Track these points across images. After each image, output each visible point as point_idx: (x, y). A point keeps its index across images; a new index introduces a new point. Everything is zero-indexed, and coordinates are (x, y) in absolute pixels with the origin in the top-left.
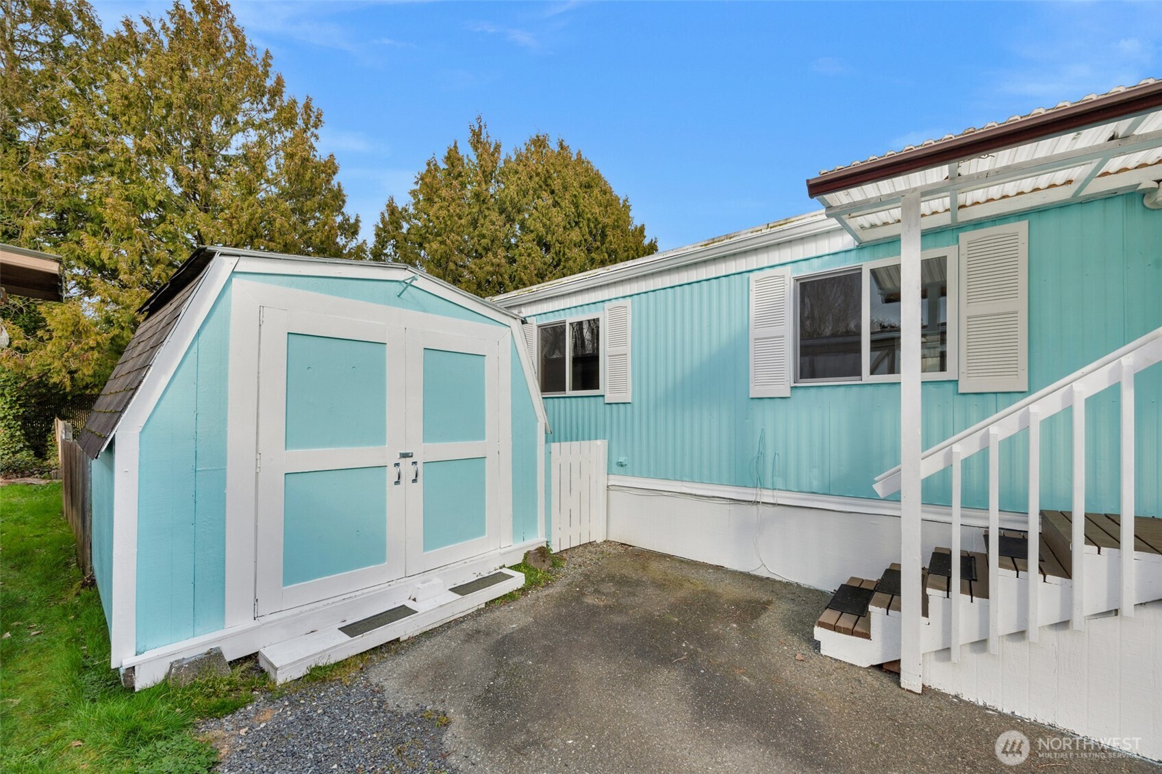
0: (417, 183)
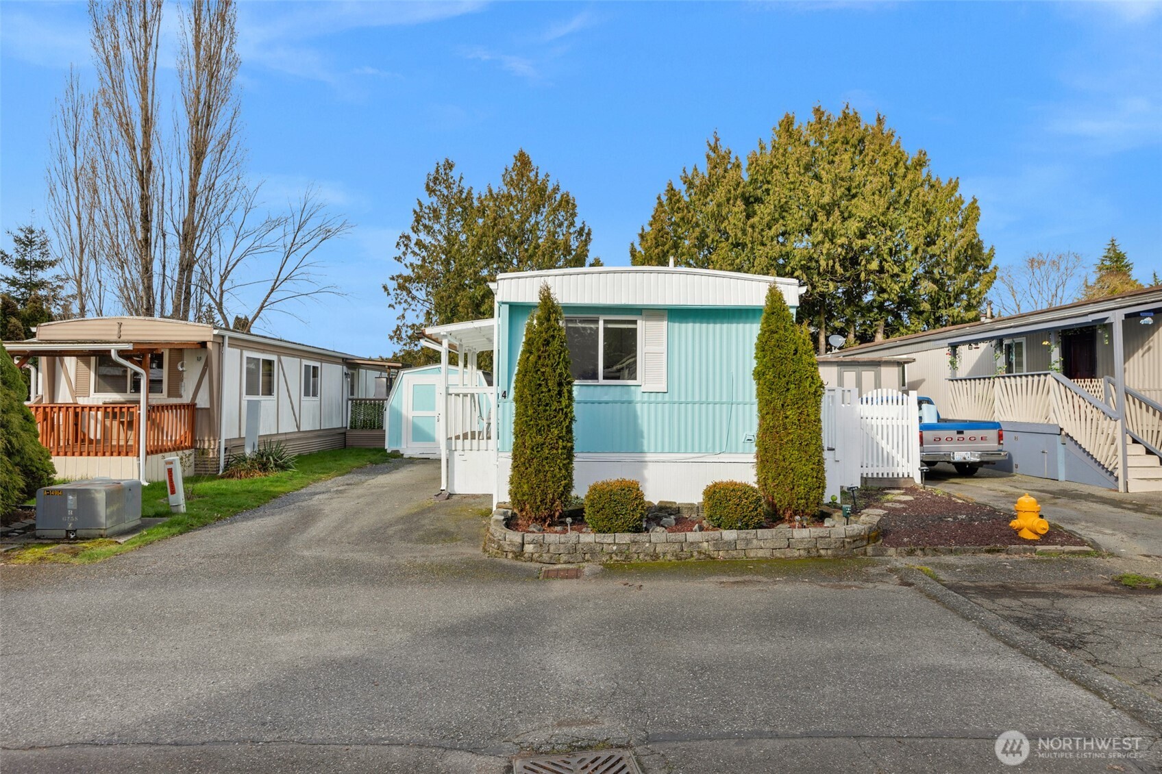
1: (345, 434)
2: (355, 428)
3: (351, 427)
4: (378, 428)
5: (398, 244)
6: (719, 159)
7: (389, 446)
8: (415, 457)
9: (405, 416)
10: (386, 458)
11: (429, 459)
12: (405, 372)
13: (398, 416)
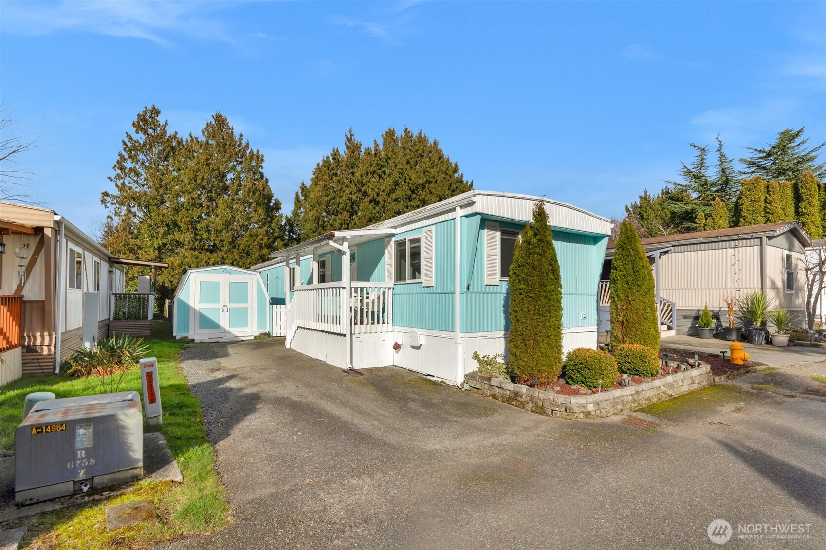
0: (314, 174)
1: (108, 325)
2: (119, 319)
3: (115, 319)
4: (143, 318)
5: (115, 166)
6: (353, 146)
7: (177, 333)
8: (205, 341)
9: (192, 307)
10: (181, 344)
11: (218, 342)
12: (193, 271)
13: (186, 307)
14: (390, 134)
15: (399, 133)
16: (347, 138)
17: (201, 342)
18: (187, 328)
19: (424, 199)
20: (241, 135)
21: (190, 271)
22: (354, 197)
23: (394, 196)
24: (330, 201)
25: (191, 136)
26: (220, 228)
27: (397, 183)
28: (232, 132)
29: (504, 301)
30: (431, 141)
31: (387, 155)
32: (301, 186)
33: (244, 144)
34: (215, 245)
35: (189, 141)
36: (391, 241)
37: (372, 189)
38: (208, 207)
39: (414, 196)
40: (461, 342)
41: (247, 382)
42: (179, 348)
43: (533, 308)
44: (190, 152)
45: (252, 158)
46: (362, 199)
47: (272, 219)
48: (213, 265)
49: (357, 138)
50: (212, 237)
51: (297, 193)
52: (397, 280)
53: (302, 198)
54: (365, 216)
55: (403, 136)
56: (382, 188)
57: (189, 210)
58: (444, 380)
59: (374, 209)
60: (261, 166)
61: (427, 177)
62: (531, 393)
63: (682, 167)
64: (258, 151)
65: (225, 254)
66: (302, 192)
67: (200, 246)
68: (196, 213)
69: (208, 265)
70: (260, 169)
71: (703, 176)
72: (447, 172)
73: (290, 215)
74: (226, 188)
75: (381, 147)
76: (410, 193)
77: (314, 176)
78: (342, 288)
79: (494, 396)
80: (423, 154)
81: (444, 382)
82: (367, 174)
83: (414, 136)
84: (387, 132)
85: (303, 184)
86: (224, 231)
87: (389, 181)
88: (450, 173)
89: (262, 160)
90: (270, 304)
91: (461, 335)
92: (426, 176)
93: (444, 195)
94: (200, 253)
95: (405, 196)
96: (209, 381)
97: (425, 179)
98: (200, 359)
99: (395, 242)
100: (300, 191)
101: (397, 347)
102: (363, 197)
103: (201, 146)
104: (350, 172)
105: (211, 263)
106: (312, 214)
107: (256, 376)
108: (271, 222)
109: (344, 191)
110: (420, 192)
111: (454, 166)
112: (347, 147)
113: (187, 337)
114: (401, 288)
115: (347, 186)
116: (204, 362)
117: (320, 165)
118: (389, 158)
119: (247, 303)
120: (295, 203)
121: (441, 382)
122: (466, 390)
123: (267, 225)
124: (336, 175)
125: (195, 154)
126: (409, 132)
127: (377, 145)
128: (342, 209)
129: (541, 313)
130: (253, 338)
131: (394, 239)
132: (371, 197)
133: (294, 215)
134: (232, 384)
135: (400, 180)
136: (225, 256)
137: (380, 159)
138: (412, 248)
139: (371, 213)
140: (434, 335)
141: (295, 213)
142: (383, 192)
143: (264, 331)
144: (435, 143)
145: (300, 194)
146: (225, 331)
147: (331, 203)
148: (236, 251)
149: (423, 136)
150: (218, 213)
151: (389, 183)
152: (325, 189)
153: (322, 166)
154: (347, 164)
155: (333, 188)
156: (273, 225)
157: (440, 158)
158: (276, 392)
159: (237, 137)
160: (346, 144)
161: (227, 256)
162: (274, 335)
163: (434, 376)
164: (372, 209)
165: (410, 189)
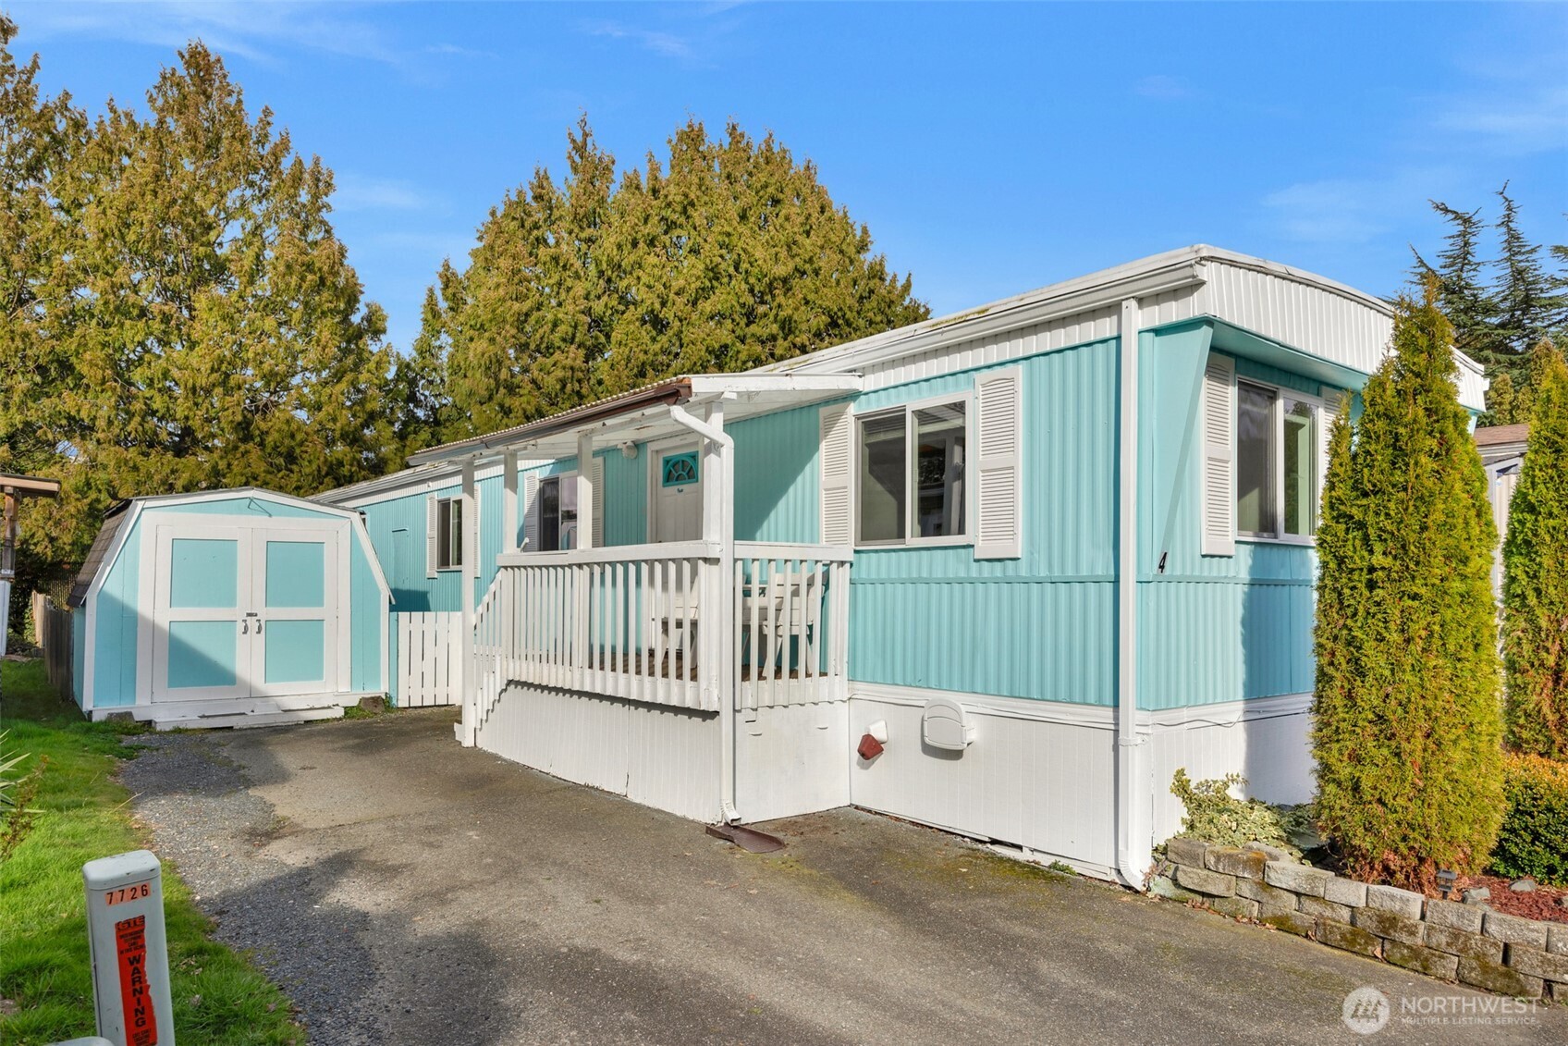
0: (480, 239)
6: (590, 166)
7: (96, 700)
8: (190, 726)
9: (145, 621)
10: (110, 736)
11: (230, 728)
12: (149, 504)
13: (125, 621)
14: (692, 137)
15: (716, 138)
16: (573, 141)
17: (178, 731)
18: (128, 683)
19: (790, 318)
20: (267, 112)
21: (140, 504)
22: (598, 307)
23: (706, 306)
24: (527, 315)
25: (113, 110)
26: (202, 381)
27: (714, 273)
28: (239, 102)
29: (1245, 607)
30: (798, 165)
31: (686, 196)
32: (441, 270)
33: (274, 138)
34: (187, 431)
35: (107, 122)
36: (839, 415)
37: (650, 287)
38: (166, 319)
39: (762, 309)
40: (1139, 740)
41: (406, 883)
42: (111, 751)
43: (1423, 633)
44: (111, 152)
45: (297, 180)
46: (617, 311)
47: (360, 361)
48: (188, 489)
49: (601, 146)
50: (179, 410)
51: (431, 291)
52: (863, 538)
53: (443, 305)
54: (629, 360)
55: (726, 147)
56: (676, 285)
57: (107, 325)
58: (1063, 862)
59: (654, 340)
60: (328, 207)
61: (797, 259)
62: (1452, 919)
63: (1415, 262)
64: (317, 163)
65: (221, 458)
66: (446, 286)
67: (145, 432)
68: (131, 332)
69: (170, 489)
70: (324, 214)
71: (1468, 286)
72: (844, 247)
73: (407, 351)
74: (219, 269)
75: (665, 174)
76: (750, 300)
77: (480, 245)
78: (706, 560)
79: (1283, 924)
80: (781, 196)
81: (1065, 869)
82: (635, 244)
83: (755, 148)
84: (683, 132)
85: (447, 267)
86: (219, 390)
87: (692, 269)
88: (851, 251)
89: (329, 185)
90: (393, 608)
91: (1141, 716)
92: (793, 257)
93: (841, 309)
94: (146, 455)
95: (738, 308)
96: (266, 884)
97: (791, 265)
98: (195, 790)
99: (858, 418)
100: (439, 285)
101: (870, 749)
102: (622, 308)
103: (143, 138)
104: (583, 235)
105: (179, 484)
106: (479, 350)
107: (431, 862)
108: (356, 368)
109: (569, 289)
110: (781, 299)
111: (859, 233)
112: (575, 169)
113: (130, 714)
114: (883, 562)
115: (577, 277)
116: (212, 803)
117: (499, 214)
118: (692, 204)
119: (322, 605)
120: (425, 320)
121: (1054, 866)
122: (1163, 898)
123: (349, 376)
124: (541, 241)
125: (126, 161)
126: (742, 135)
127: (655, 170)
128: (564, 340)
129: (1451, 648)
130: (339, 713)
131: (853, 409)
132: (641, 310)
133: (421, 353)
134: (353, 895)
135: (723, 266)
136: (222, 465)
137: (669, 205)
138: (921, 436)
139: (646, 352)
140: (1023, 713)
141: (425, 350)
142: (677, 294)
143: (371, 692)
144: (808, 168)
145: (438, 294)
146: (252, 694)
147: (532, 320)
148: (255, 452)
149: (776, 149)
150: (195, 336)
151: (694, 271)
152: (516, 280)
153: (505, 216)
154: (576, 214)
155: (538, 277)
156: (364, 376)
157: (822, 211)
158: (535, 926)
159: (252, 119)
160: (570, 157)
161: (229, 465)
162: (403, 703)
163: (1020, 848)
164: (646, 339)
165: (751, 291)
